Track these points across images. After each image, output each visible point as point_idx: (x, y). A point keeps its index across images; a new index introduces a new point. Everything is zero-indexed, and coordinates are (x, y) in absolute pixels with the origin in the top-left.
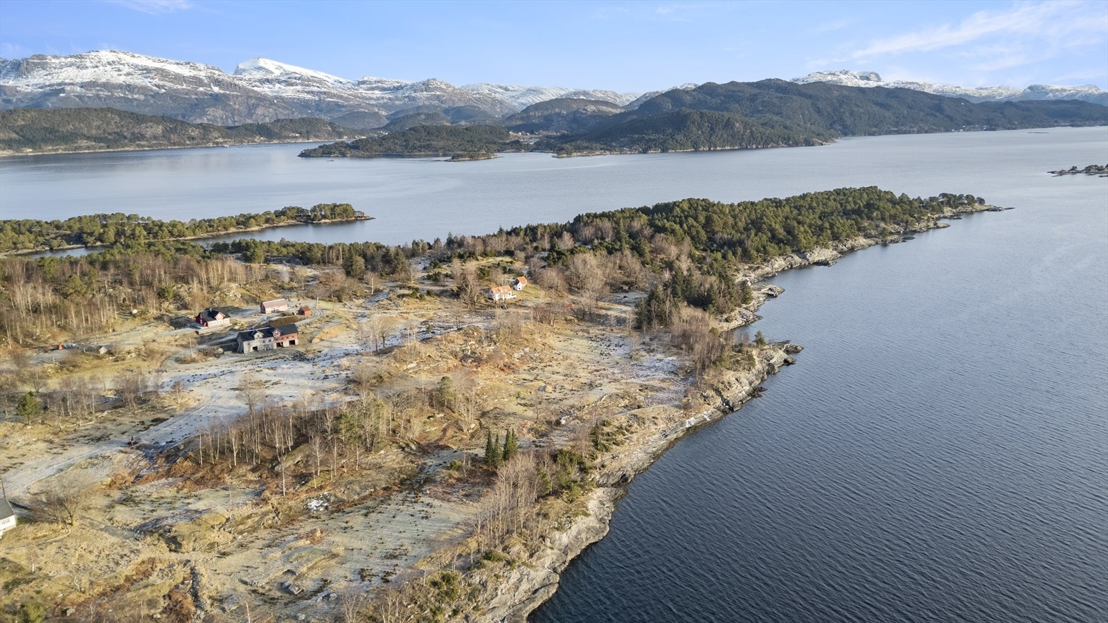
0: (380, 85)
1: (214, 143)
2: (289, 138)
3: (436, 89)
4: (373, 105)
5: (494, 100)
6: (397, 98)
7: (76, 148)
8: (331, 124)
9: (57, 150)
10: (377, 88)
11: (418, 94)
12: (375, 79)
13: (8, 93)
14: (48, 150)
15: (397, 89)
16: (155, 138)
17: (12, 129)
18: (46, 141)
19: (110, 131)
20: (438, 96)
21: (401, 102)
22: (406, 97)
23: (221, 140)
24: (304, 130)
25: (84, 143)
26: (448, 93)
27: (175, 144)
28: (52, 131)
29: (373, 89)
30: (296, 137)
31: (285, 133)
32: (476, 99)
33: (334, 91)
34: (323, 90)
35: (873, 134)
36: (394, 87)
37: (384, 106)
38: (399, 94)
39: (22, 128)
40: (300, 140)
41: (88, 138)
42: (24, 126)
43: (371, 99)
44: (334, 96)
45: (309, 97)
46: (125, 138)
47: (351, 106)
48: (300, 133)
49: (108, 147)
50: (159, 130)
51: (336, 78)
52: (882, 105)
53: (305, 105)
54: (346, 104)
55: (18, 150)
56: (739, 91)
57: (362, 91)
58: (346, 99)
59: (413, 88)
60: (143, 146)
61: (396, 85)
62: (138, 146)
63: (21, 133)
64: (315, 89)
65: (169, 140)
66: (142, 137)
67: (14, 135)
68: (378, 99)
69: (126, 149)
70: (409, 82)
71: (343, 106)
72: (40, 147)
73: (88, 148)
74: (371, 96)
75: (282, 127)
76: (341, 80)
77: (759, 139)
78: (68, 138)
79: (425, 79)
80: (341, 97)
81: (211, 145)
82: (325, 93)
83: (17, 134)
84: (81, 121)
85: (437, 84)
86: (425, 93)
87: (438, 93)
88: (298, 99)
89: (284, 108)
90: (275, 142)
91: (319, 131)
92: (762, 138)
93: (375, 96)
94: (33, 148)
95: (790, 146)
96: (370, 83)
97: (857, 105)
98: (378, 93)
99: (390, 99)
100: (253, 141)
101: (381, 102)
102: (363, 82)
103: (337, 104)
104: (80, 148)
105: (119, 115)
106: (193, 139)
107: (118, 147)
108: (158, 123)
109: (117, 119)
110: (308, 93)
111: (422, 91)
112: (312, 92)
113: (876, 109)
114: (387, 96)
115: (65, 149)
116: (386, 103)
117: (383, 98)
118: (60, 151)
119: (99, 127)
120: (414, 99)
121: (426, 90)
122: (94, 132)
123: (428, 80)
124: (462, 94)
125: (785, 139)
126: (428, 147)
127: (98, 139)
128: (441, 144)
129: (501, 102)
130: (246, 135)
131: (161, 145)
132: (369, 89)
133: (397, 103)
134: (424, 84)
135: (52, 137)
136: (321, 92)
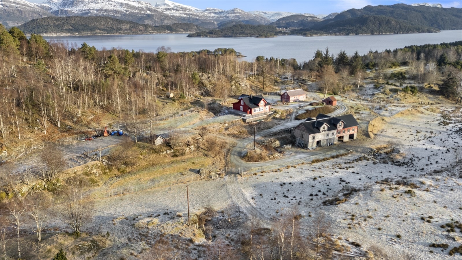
1: (149, 33)
2: (179, 31)
3: (237, 12)
4: (211, 20)
5: (261, 17)
6: (221, 17)
7: (95, 33)
8: (196, 26)
9: (88, 34)
10: (213, 12)
11: (230, 15)
12: (212, 8)
13: (69, 13)
14: (84, 33)
15: (221, 13)
16: (126, 30)
17: (70, 24)
18: (83, 30)
19: (108, 26)
20: (238, 16)
21: (222, 19)
22: (224, 16)
23: (152, 31)
24: (185, 28)
25: (98, 31)
26: (242, 15)
27: (134, 33)
29: (211, 13)
30: (182, 31)
31: (178, 29)
32: (254, 17)
33: (195, 13)
34: (191, 13)
35: (454, 29)
37: (216, 20)
38: (222, 15)
39: (74, 24)
40: (184, 32)
41: (100, 29)
42: (75, 23)
43: (210, 17)
44: (195, 15)
45: (185, 16)
46: (114, 29)
47: (202, 20)
49: (108, 33)
50: (128, 26)
51: (196, 8)
52: (456, 16)
53: (183, 19)
54: (200, 19)
55: (72, 33)
56: (385, 9)
57: (207, 14)
58: (200, 17)
59: (228, 12)
60: (122, 33)
61: (220, 11)
62: (120, 33)
63: (73, 26)
64: (188, 12)
65: (132, 31)
66: (121, 29)
67: (71, 27)
68: (213, 17)
69: (115, 34)
70: (226, 10)
71: (199, 20)
72: (81, 33)
73: (100, 33)
75: (177, 26)
76: (198, 9)
77: (404, 29)
78: (92, 29)
79: (233, 8)
80: (198, 16)
81: (148, 33)
82: (192, 14)
83: (72, 27)
84: (97, 22)
85: (238, 10)
87: (238, 14)
88: (181, 17)
89: (175, 20)
90: (174, 33)
91: (192, 29)
92: (405, 29)
93: (211, 16)
94: (78, 33)
95: (420, 33)
96: (210, 10)
97: (444, 16)
98: (213, 15)
99: (218, 17)
100: (165, 32)
101: (214, 18)
102: (207, 10)
103: (196, 19)
104: (96, 33)
105: (112, 20)
106: (141, 31)
107: (112, 33)
108: (127, 24)
109: (111, 22)
110: (185, 14)
111: (231, 13)
112: (186, 14)
113: (454, 17)
114: (217, 16)
115: (91, 34)
118: (89, 35)
119: (104, 25)
120: (228, 17)
121: (233, 13)
122: (102, 27)
124: (248, 15)
125: (417, 29)
126: (243, 33)
127: (104, 30)
128: (249, 32)
129: (264, 18)
130: (162, 30)
131: (128, 33)
132: (209, 13)
133: (221, 19)
134: (232, 10)
135: (85, 28)
136: (190, 14)
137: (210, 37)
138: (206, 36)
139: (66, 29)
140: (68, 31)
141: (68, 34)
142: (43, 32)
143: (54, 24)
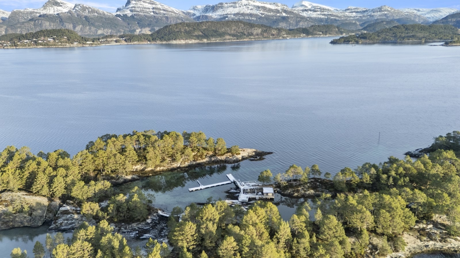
0: (356, 10)
1: (282, 37)
2: (317, 34)
3: (385, 10)
4: (352, 20)
5: (415, 15)
6: (364, 16)
7: (224, 40)
8: (338, 27)
9: (216, 40)
10: (355, 12)
11: (375, 14)
12: (354, 7)
14: (213, 40)
15: (364, 12)
16: (257, 35)
17: (200, 30)
18: (212, 36)
19: (239, 31)
20: (386, 14)
21: (366, 18)
22: (368, 15)
23: (285, 36)
24: (324, 31)
25: (227, 37)
26: (391, 13)
27: (265, 38)
28: (216, 31)
29: (352, 12)
30: (320, 34)
31: (315, 32)
32: (406, 15)
33: (334, 14)
34: (330, 13)
36: (363, 11)
37: (358, 20)
38: (365, 14)
39: (204, 30)
40: (322, 36)
41: (230, 35)
42: (205, 29)
43: (351, 17)
44: (334, 16)
45: (323, 17)
46: (245, 35)
47: (342, 20)
48: (322, 32)
49: (237, 39)
50: (259, 31)
51: (335, 9)
53: (321, 20)
54: (340, 19)
55: (201, 40)
57: (347, 14)
58: (340, 17)
59: (373, 11)
60: (252, 39)
61: (364, 10)
62: (250, 38)
63: (203, 32)
64: (326, 13)
65: (263, 35)
66: (252, 34)
67: (201, 33)
68: (354, 17)
69: (245, 40)
70: (371, 9)
71: (338, 21)
72: (210, 39)
73: (229, 39)
74: (351, 16)
75: (314, 29)
76: (337, 9)
78: (221, 35)
79: (380, 6)
80: (338, 16)
81: (281, 38)
82: (330, 15)
83: (202, 33)
84: (228, 27)
85: (386, 8)
86: (379, 13)
87: (386, 13)
88: (318, 18)
89: (312, 22)
90: (310, 36)
91: (331, 31)
93: (353, 16)
94: (207, 39)
96: (351, 9)
98: (354, 14)
99: (360, 17)
100: (300, 36)
101: (356, 18)
102: (348, 9)
103: (335, 20)
104: (226, 39)
105: (244, 24)
106: (274, 35)
107: (241, 39)
108: (259, 28)
109: (243, 25)
110: (323, 15)
111: (377, 12)
112: (325, 15)
114: (359, 15)
115: (220, 40)
116: (358, 19)
117: (357, 16)
118: (218, 41)
119: (235, 30)
120: (373, 16)
121: (380, 12)
122: (232, 32)
123: (381, 7)
124: (398, 13)
127: (234, 35)
129: (419, 16)
130: (297, 33)
131: (259, 38)
132: (350, 12)
133: (364, 18)
134: (379, 9)
135: (215, 34)
136: (329, 15)
137: (363, 44)
138: (357, 43)
139: (196, 36)
140: (198, 37)
141: (197, 41)
142: (172, 39)
143: (185, 30)
